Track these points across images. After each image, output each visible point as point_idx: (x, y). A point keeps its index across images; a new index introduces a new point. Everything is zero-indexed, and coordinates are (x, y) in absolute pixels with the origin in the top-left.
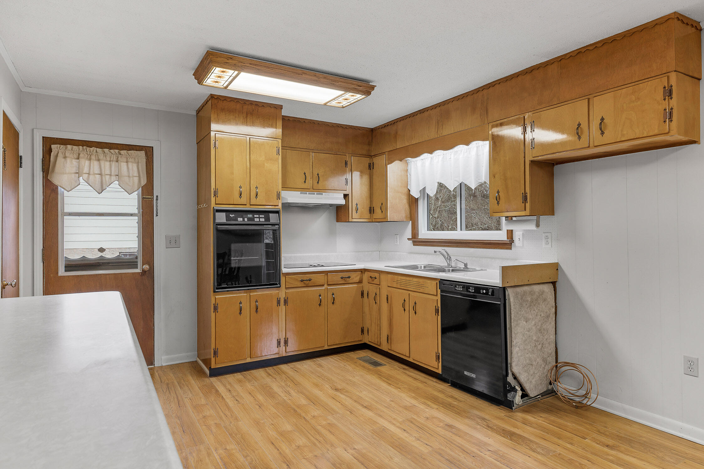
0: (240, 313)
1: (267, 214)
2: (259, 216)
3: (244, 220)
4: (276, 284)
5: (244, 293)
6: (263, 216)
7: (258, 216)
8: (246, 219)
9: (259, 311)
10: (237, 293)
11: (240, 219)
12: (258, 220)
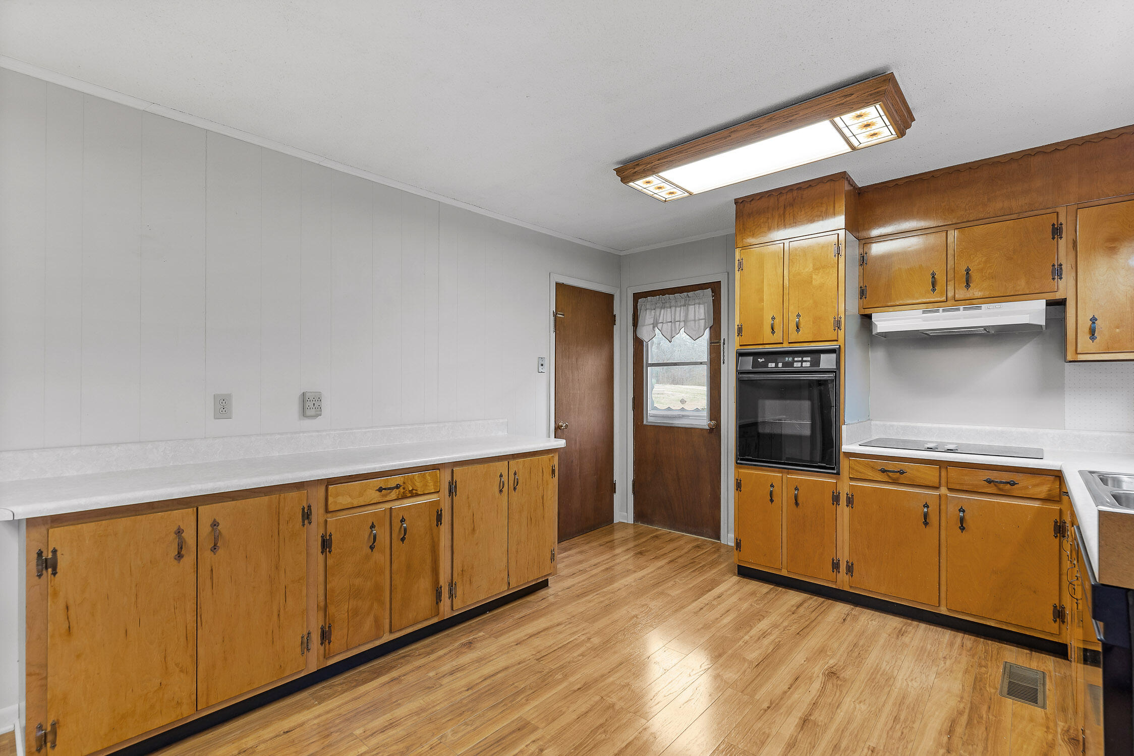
0: (772, 501)
1: (815, 356)
2: (802, 359)
3: (777, 366)
4: (833, 469)
5: (779, 472)
6: (809, 359)
7: (800, 359)
8: (780, 365)
9: (800, 504)
10: (767, 471)
11: (772, 365)
12: (799, 364)
